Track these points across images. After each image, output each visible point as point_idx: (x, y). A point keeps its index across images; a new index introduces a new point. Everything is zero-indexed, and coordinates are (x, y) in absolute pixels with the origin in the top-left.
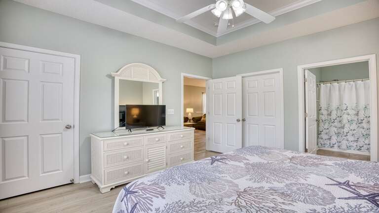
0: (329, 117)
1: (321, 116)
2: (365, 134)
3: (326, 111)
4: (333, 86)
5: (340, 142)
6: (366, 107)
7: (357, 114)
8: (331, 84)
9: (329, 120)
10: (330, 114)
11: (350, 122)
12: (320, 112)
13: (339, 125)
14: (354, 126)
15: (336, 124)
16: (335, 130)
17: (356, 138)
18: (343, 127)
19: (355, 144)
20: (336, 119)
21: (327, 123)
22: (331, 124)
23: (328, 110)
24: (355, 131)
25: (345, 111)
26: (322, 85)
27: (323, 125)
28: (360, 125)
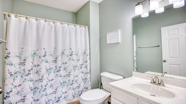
0: (22, 67)
1: (8, 67)
2: (62, 81)
3: (17, 58)
4: (29, 22)
5: (38, 100)
6: (63, 53)
7: (55, 61)
8: (26, 18)
9: (22, 71)
10: (23, 63)
11: (48, 70)
12: (7, 60)
13: (36, 77)
14: (52, 75)
15: (31, 76)
16: (31, 84)
17: (55, 89)
18: (41, 80)
19: (54, 95)
20: (32, 69)
21: (19, 77)
22: (24, 78)
23: (20, 57)
24: (53, 81)
25: (43, 58)
26: (13, 16)
27: (12, 81)
28: (58, 73)
